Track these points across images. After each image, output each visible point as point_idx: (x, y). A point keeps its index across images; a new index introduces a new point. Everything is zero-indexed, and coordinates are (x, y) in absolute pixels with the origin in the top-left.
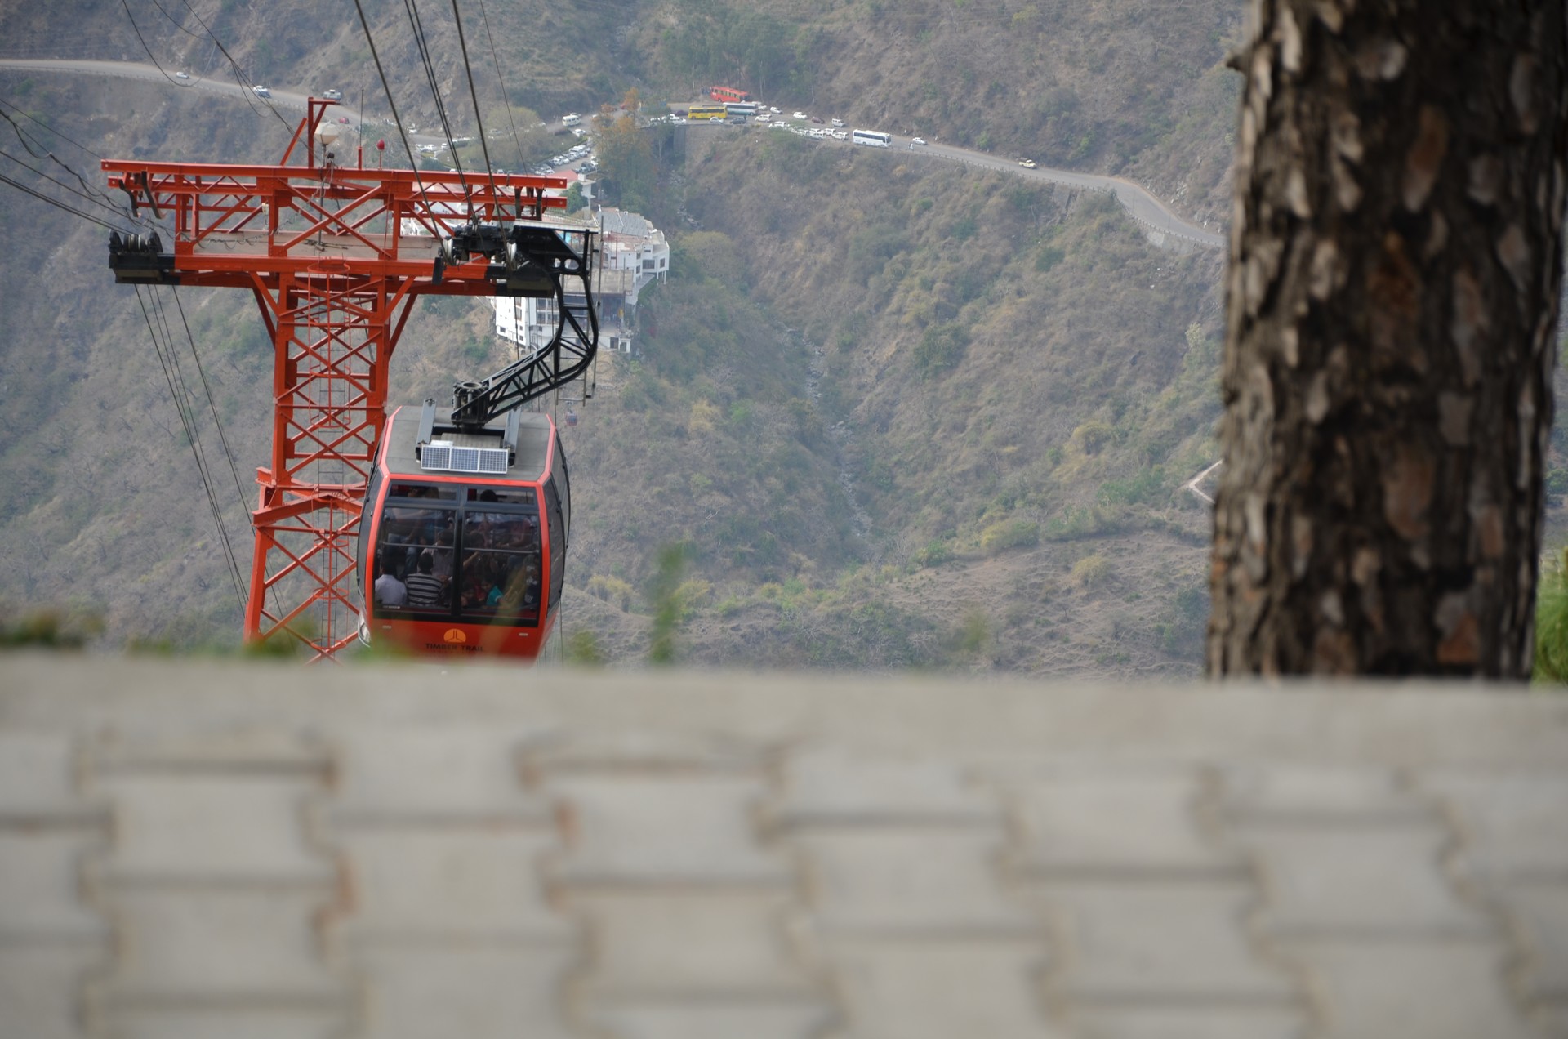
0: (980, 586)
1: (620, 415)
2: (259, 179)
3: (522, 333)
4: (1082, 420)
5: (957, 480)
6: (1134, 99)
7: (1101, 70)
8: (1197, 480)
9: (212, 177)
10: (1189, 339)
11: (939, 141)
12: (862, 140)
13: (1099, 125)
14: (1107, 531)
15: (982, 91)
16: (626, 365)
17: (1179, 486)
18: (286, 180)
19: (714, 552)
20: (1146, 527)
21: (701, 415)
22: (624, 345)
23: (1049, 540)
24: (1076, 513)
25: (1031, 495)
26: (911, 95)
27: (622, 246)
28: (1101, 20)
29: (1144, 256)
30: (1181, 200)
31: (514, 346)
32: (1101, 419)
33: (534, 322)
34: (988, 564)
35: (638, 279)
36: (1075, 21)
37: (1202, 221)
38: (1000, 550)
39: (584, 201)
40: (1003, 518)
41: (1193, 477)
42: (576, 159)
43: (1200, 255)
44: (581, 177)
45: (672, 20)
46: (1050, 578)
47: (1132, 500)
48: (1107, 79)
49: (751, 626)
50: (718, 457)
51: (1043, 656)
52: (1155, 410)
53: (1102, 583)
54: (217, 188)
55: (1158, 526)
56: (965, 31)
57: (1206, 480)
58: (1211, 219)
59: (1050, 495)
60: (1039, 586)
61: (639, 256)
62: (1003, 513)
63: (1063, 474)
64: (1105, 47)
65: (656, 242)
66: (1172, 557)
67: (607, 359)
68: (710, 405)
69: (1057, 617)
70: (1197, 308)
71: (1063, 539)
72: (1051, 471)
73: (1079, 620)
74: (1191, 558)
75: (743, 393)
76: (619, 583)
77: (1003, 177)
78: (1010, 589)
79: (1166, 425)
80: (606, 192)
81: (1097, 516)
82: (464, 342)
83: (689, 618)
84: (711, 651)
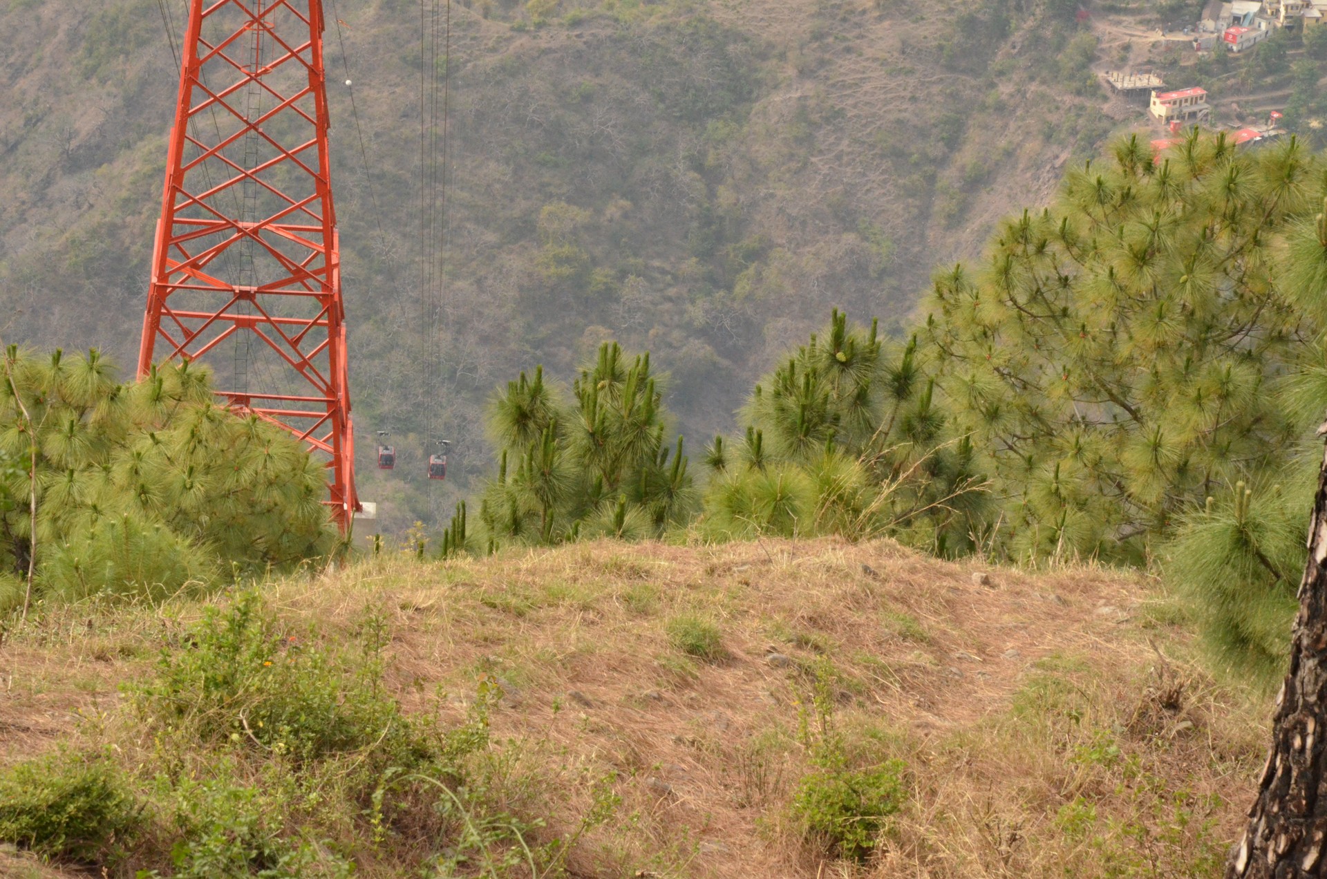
0: (788, 6)
49: (592, 34)
51: (841, 67)
53: (893, 5)
60: (839, 7)
69: (853, 34)
73: (872, 37)
78: (814, 9)
83: (540, 26)
84: (558, 55)
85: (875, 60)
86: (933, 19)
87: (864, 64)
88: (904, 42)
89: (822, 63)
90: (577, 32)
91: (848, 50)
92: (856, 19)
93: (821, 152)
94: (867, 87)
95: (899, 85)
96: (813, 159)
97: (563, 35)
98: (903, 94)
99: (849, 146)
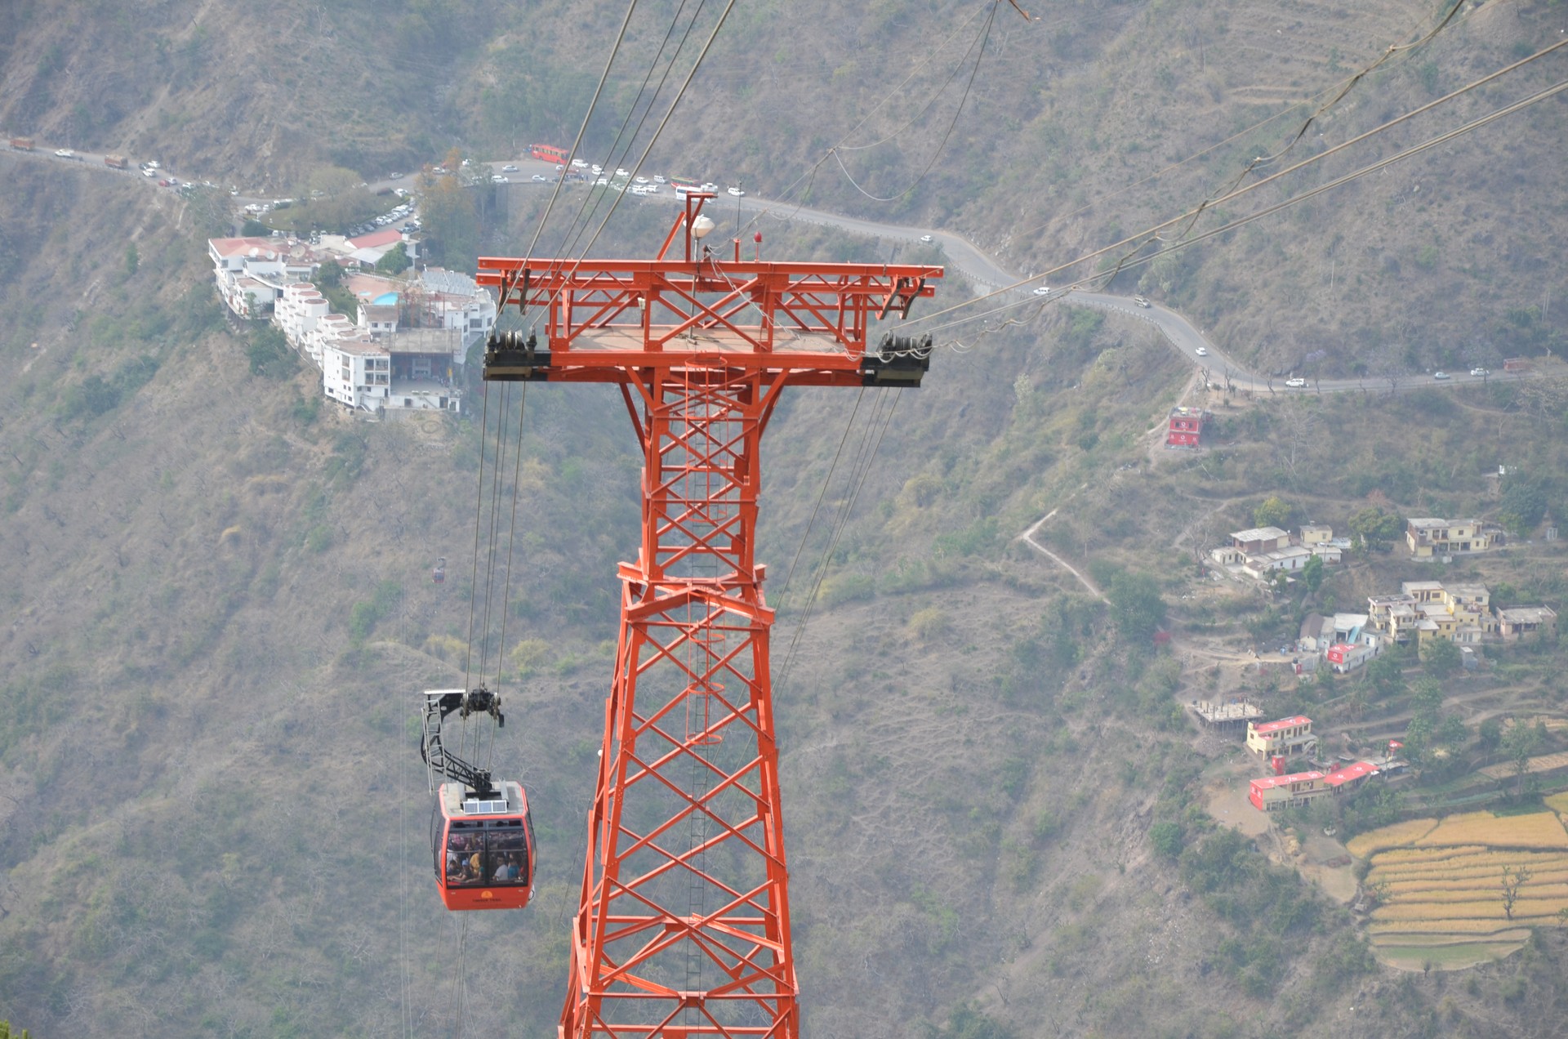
0: (817, 641)
1: (452, 474)
2: (636, 274)
3: (351, 394)
4: (912, 473)
5: (789, 535)
6: (956, 152)
7: (922, 124)
8: (1031, 531)
9: (591, 273)
10: (1017, 390)
11: (762, 196)
13: (922, 179)
14: (943, 583)
15: (803, 146)
16: (456, 425)
17: (1013, 538)
18: (663, 274)
19: (547, 610)
20: (981, 579)
21: (532, 473)
22: (453, 404)
23: (885, 593)
24: (911, 566)
25: (864, 548)
26: (733, 150)
27: (449, 305)
28: (921, 74)
29: (971, 309)
30: (1006, 252)
31: (342, 407)
32: (932, 471)
33: (362, 382)
34: (825, 617)
35: (466, 339)
36: (895, 76)
37: (1028, 273)
38: (836, 604)
39: (409, 261)
40: (835, 572)
41: (1027, 528)
42: (399, 219)
43: (1026, 307)
44: (405, 237)
45: (492, 79)
46: (887, 631)
47: (967, 551)
48: (928, 133)
49: (589, 684)
50: (550, 514)
51: (882, 709)
52: (985, 462)
53: (940, 634)
54: (594, 284)
55: (993, 578)
56: (786, 87)
57: (1040, 531)
58: (1037, 270)
59: (882, 548)
60: (877, 639)
61: (466, 315)
62: (836, 568)
63: (896, 527)
64: (926, 102)
65: (483, 301)
66: (1008, 609)
67: (436, 418)
68: (540, 464)
69: (895, 670)
70: (1024, 360)
71: (899, 592)
72: (883, 524)
73: (918, 672)
74: (1027, 609)
75: (572, 451)
76: (457, 643)
77: (827, 231)
78: (848, 643)
79: (997, 476)
80: (430, 252)
81: (933, 569)
82: (292, 404)
83: (527, 677)
84: (551, 709)
85: (921, 699)
86: (988, 649)
87: (911, 704)
88: (954, 677)
89: (860, 706)
90: (572, 682)
91: (890, 689)
92: (897, 653)
93: (864, 809)
94: (915, 731)
95: (952, 728)
96: (855, 818)
97: (554, 688)
98: (957, 737)
99: (897, 801)
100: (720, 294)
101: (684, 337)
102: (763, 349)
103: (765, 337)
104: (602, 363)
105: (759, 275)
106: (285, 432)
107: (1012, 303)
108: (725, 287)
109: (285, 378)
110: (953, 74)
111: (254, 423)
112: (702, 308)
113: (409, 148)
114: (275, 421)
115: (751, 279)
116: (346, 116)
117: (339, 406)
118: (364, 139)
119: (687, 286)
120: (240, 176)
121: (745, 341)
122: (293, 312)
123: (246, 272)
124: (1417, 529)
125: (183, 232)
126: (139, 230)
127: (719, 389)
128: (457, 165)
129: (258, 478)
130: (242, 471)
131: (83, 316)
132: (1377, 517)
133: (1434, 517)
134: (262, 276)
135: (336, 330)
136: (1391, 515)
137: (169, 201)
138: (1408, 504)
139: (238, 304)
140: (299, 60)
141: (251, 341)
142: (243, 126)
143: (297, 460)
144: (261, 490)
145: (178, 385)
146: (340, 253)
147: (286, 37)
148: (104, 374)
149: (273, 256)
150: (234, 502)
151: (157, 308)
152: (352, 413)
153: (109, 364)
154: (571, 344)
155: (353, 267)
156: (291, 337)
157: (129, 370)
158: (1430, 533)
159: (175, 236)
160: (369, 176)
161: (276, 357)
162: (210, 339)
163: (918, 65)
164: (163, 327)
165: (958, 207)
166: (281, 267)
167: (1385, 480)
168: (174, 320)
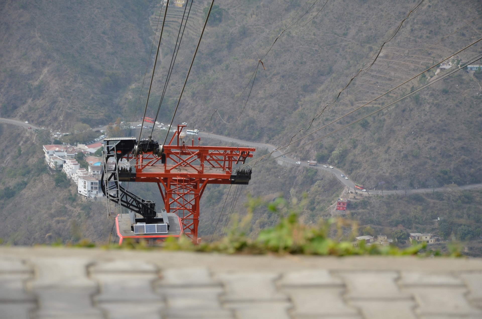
3: (86, 193)
4: (258, 218)
6: (272, 120)
7: (262, 111)
10: (291, 193)
11: (213, 133)
12: (189, 133)
13: (262, 128)
15: (226, 118)
18: (170, 150)
26: (204, 119)
28: (262, 96)
29: (276, 168)
30: (287, 151)
31: (83, 197)
32: (264, 218)
33: (90, 189)
36: (254, 97)
37: (294, 157)
42: (102, 139)
43: (293, 168)
45: (131, 97)
48: (264, 114)
58: (297, 156)
64: (263, 105)
70: (293, 184)
77: (233, 144)
82: (68, 196)
100: (188, 156)
101: (177, 169)
102: (201, 172)
103: (201, 169)
104: (152, 176)
105: (199, 150)
106: (66, 204)
107: (289, 166)
108: (189, 154)
109: (66, 188)
110: (272, 96)
111: (56, 201)
112: (182, 160)
113: (105, 118)
114: (63, 201)
115: (197, 151)
116: (86, 108)
117: (82, 196)
118: (91, 115)
119: (178, 153)
120: (53, 126)
121: (195, 170)
122: (69, 167)
123: (54, 155)
124: (413, 236)
125: (35, 143)
126: (22, 142)
127: (187, 184)
128: (120, 123)
129: (57, 218)
130: (52, 216)
131: (4, 169)
132: (401, 233)
133: (418, 233)
134: (59, 156)
135: (82, 173)
136: (405, 232)
137: (31, 134)
138: (410, 229)
139: (52, 165)
140: (72, 91)
141: (56, 176)
142: (54, 111)
143: (69, 213)
144: (58, 222)
145: (33, 190)
146: (83, 150)
147: (68, 84)
148: (10, 186)
149: (63, 150)
150: (50, 226)
151: (27, 166)
152: (86, 199)
153: (12, 183)
154: (142, 170)
155: (87, 154)
156: (68, 175)
157: (18, 185)
158: (417, 238)
159: (33, 144)
160: (93, 126)
161: (63, 181)
162: (43, 176)
163: (261, 94)
164: (29, 172)
165: (273, 137)
166: (65, 154)
167: (403, 221)
168: (32, 170)
